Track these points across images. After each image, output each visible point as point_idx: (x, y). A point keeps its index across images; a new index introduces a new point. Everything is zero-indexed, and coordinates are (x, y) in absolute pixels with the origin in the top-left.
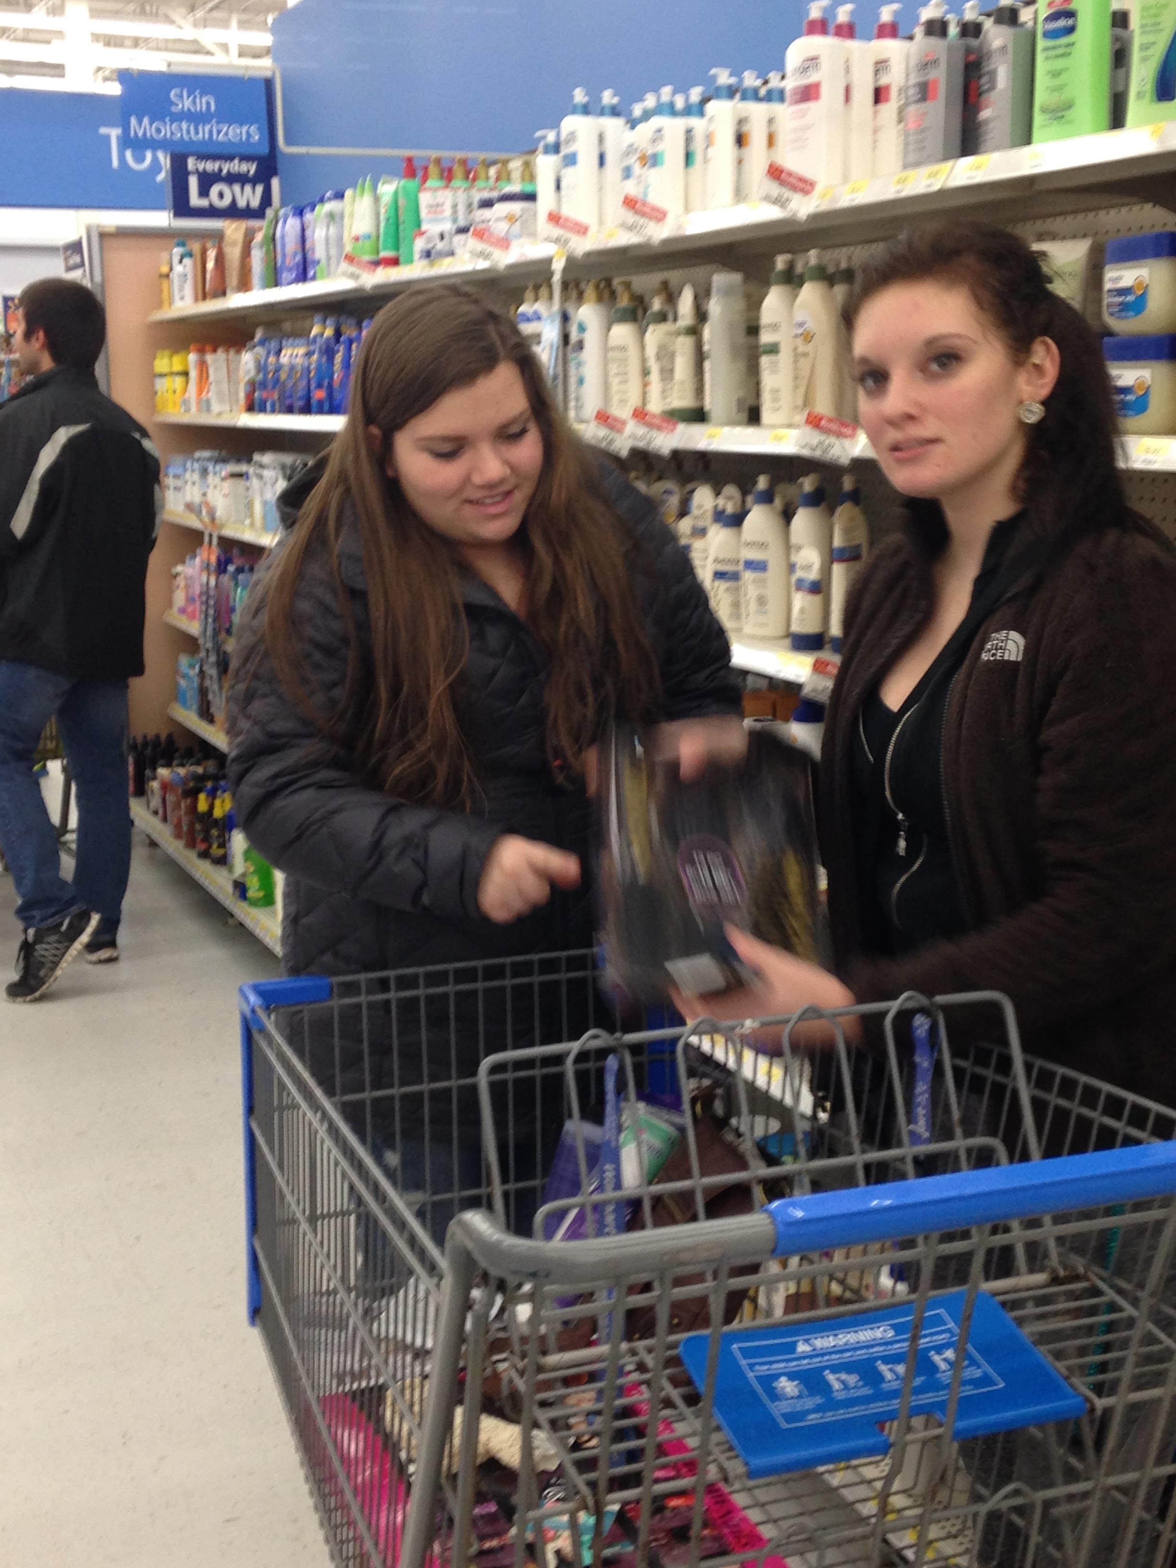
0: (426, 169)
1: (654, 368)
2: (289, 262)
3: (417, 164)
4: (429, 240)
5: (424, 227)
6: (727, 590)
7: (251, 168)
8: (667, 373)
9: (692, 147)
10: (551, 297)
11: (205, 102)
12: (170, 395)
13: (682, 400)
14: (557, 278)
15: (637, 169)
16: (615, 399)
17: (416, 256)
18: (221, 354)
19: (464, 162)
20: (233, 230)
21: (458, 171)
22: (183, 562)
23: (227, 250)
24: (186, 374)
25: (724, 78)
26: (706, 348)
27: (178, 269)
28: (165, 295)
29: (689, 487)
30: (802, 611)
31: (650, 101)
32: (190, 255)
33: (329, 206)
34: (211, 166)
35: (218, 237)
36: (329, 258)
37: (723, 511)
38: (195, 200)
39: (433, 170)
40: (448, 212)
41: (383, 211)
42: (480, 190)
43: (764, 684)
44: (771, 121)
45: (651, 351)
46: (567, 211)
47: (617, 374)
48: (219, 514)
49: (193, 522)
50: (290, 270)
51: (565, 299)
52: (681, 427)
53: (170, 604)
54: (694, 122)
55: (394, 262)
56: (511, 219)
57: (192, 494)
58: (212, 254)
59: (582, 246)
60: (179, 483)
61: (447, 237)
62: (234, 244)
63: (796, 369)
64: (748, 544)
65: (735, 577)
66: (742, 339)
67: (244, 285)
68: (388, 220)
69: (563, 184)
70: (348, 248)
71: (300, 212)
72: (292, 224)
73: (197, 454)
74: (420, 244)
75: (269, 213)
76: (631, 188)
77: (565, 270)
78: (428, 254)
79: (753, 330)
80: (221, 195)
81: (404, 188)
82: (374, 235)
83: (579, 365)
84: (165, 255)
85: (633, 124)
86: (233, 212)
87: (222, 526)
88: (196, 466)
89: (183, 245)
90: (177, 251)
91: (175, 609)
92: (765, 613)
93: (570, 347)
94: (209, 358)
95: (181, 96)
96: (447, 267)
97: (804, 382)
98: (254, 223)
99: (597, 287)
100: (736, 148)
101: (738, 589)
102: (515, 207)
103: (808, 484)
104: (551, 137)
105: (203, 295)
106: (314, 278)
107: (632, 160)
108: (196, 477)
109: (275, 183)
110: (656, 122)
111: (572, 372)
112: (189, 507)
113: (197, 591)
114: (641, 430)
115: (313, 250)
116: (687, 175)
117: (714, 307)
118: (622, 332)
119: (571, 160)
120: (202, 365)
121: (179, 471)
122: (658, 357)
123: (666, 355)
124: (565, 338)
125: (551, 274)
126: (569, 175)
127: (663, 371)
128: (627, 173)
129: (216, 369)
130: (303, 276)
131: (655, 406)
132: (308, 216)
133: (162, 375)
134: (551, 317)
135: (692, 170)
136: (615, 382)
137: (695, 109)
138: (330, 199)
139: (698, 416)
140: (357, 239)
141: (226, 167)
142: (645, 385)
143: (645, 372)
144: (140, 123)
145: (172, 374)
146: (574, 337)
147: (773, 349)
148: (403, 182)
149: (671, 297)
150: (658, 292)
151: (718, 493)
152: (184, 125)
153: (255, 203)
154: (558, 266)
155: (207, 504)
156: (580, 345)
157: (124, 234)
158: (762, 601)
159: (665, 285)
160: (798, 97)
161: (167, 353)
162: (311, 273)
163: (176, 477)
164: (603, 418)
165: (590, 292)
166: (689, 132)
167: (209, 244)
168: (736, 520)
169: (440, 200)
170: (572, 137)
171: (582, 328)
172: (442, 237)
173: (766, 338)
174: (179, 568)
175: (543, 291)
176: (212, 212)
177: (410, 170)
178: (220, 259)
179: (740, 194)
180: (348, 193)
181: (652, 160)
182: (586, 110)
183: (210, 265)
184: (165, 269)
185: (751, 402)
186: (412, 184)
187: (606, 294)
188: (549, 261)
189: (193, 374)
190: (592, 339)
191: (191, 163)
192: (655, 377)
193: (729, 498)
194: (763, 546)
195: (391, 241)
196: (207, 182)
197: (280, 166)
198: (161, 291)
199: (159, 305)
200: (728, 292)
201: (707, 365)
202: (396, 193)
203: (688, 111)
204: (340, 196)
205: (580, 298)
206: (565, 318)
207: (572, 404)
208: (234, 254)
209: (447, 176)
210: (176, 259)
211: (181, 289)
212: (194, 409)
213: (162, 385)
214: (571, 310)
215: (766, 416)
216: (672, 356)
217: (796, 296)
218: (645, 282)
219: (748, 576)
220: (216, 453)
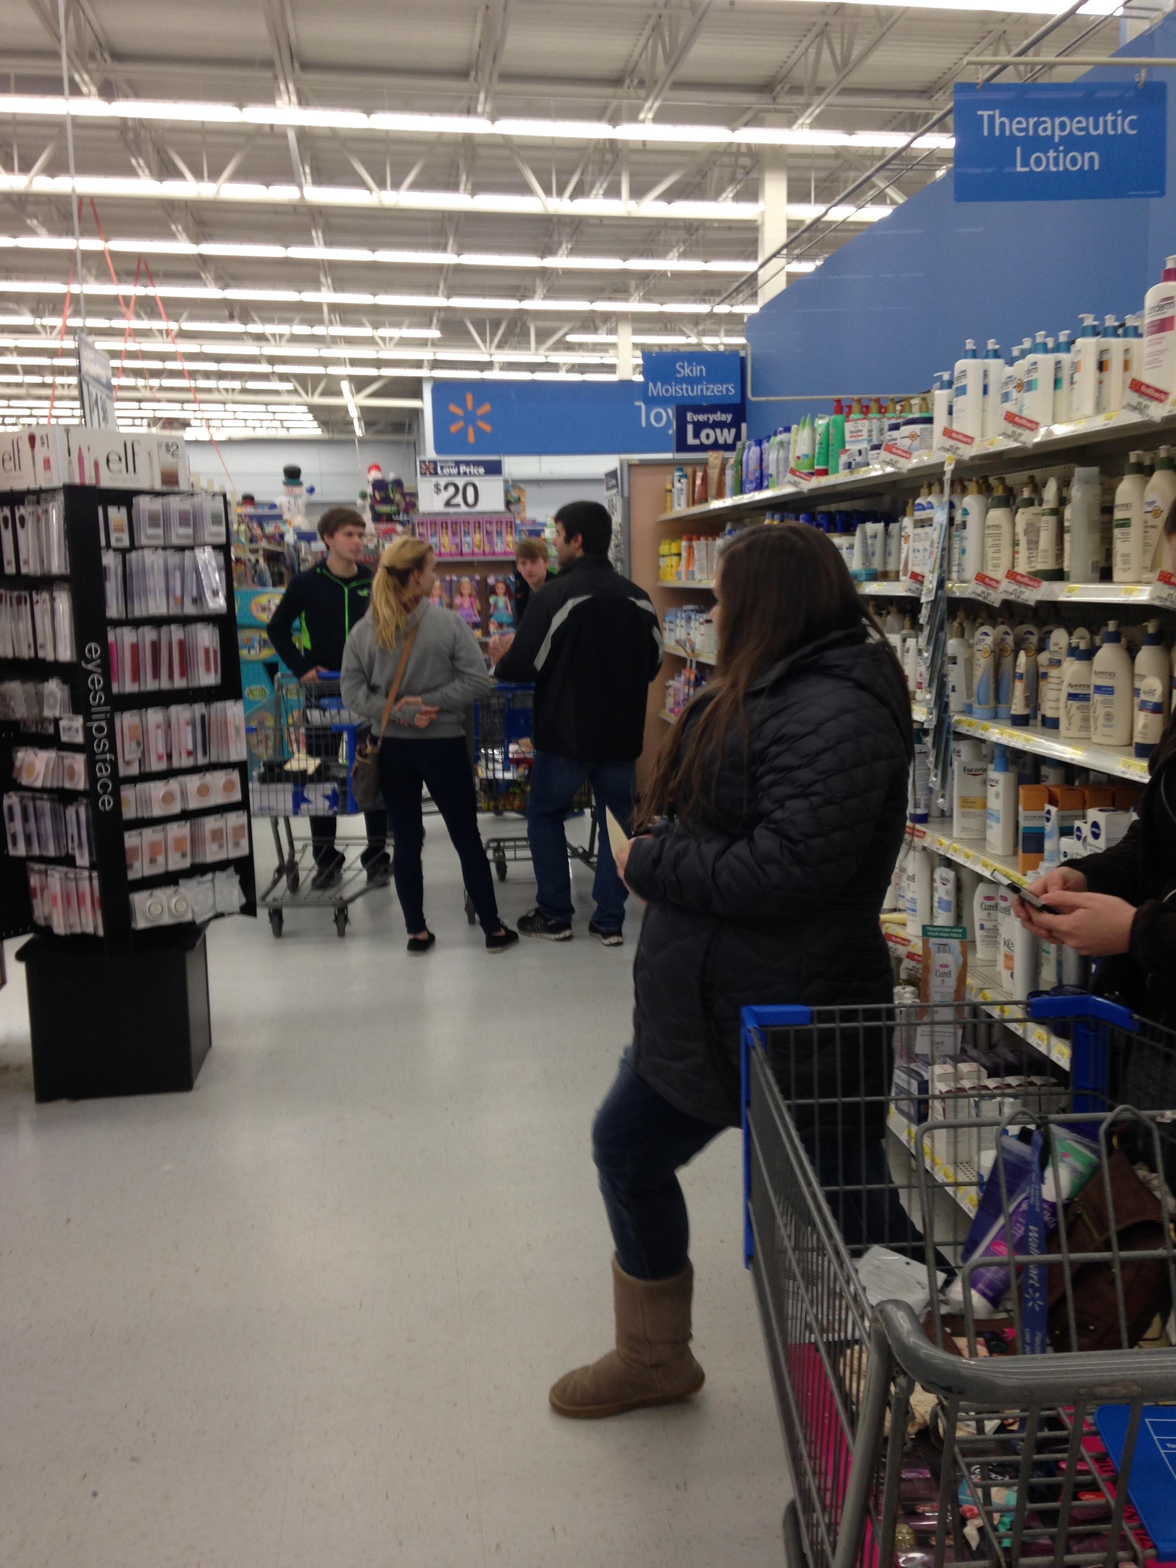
0: (850, 407)
1: (1022, 540)
2: (751, 477)
3: (844, 404)
4: (850, 456)
5: (847, 447)
6: (1078, 708)
7: (728, 417)
8: (1033, 544)
9: (1060, 375)
10: (942, 491)
11: (699, 370)
12: (669, 569)
13: (1045, 563)
14: (947, 477)
15: (1015, 394)
16: (990, 563)
17: (841, 467)
18: (703, 541)
19: (878, 401)
20: (714, 458)
21: (874, 406)
22: (673, 679)
23: (710, 471)
24: (679, 555)
25: (1089, 320)
26: (1066, 524)
27: (678, 485)
28: (668, 504)
29: (1048, 628)
30: (1145, 726)
31: (1027, 343)
32: (686, 476)
33: (779, 437)
34: (702, 418)
35: (704, 464)
36: (778, 472)
37: (1078, 648)
38: (691, 440)
39: (855, 406)
40: (865, 435)
41: (818, 437)
42: (889, 419)
43: (1105, 778)
44: (1127, 351)
45: (1020, 528)
46: (955, 427)
47: (993, 546)
48: (697, 647)
49: (681, 653)
50: (751, 482)
51: (952, 492)
52: (1045, 584)
53: (663, 705)
54: (1063, 356)
55: (825, 472)
56: (913, 437)
57: (680, 633)
58: (699, 475)
59: (968, 452)
60: (672, 626)
61: (863, 452)
62: (714, 468)
63: (1145, 538)
64: (1096, 673)
65: (1086, 698)
66: (1097, 516)
67: (720, 495)
68: (821, 444)
69: (954, 409)
70: (792, 464)
71: (759, 443)
72: (755, 451)
73: (685, 607)
74: (844, 459)
75: (739, 445)
76: (1009, 407)
77: (954, 472)
78: (849, 466)
79: (1108, 509)
80: (708, 436)
81: (834, 420)
82: (811, 454)
83: (962, 539)
84: (669, 477)
85: (1011, 362)
86: (716, 446)
87: (699, 655)
88: (684, 615)
89: (681, 470)
90: (677, 474)
91: (667, 710)
92: (1111, 726)
93: (954, 528)
94: (695, 543)
95: (683, 367)
96: (862, 474)
97: (1152, 549)
98: (727, 454)
99: (977, 482)
100: (1098, 372)
101: (1088, 707)
102: (916, 428)
103: (1151, 627)
104: (946, 376)
105: (693, 502)
106: (767, 487)
107: (1010, 388)
108: (683, 622)
109: (744, 426)
110: (1031, 358)
111: (956, 545)
112: (678, 642)
113: (682, 698)
114: (1013, 587)
115: (768, 467)
116: (1055, 396)
117: (1076, 492)
118: (997, 515)
119: (962, 391)
120: (690, 548)
121: (673, 619)
122: (1026, 533)
123: (1032, 531)
124: (951, 520)
125: (944, 473)
126: (960, 403)
127: (1029, 542)
128: (1006, 397)
129: (699, 551)
130: (760, 487)
131: (1022, 568)
132: (765, 445)
133: (664, 556)
134: (941, 505)
135: (1058, 391)
136: (990, 551)
137: (1063, 347)
138: (781, 433)
139: (1058, 575)
140: (798, 458)
141: (712, 418)
142: (1015, 553)
143: (1015, 543)
144: (655, 385)
145: (671, 555)
146: (958, 518)
147: (1125, 523)
148: (834, 417)
149: (1037, 487)
150: (1025, 485)
151: (1070, 634)
152: (684, 386)
153: (730, 441)
154: (949, 468)
155: (689, 640)
156: (964, 525)
157: (643, 464)
158: (1109, 717)
159: (1032, 479)
160: (1155, 329)
161: (668, 541)
162: (765, 484)
163: (671, 622)
164: (981, 578)
165: (972, 486)
166: (1058, 363)
167: (698, 469)
168: (1088, 655)
169: (860, 428)
170: (964, 373)
171: (965, 512)
172: (860, 452)
173: (1118, 515)
174: (671, 682)
175: (936, 488)
176: (702, 448)
177: (840, 408)
178: (705, 479)
179: (1100, 407)
180: (794, 427)
181: (1027, 386)
182: (974, 355)
183: (698, 482)
184: (669, 487)
185: (1103, 564)
186: (840, 418)
187: (984, 487)
188: (942, 464)
189: (684, 554)
190: (973, 521)
191: (689, 416)
192: (1023, 548)
193: (1082, 638)
194: (1111, 675)
195: (822, 459)
196: (699, 427)
197: (749, 415)
198: (666, 501)
199: (664, 509)
200: (1086, 481)
201: (1067, 537)
202: (828, 424)
203: (1057, 349)
204: (788, 430)
205: (964, 491)
206: (952, 506)
207: (955, 568)
208: (714, 473)
209: (865, 411)
210: (676, 479)
211: (679, 499)
212: (683, 578)
213: (664, 562)
214: (956, 502)
215: (1117, 575)
216: (1038, 531)
217: (1147, 482)
218: (1014, 478)
219: (1097, 697)
220: (696, 607)
